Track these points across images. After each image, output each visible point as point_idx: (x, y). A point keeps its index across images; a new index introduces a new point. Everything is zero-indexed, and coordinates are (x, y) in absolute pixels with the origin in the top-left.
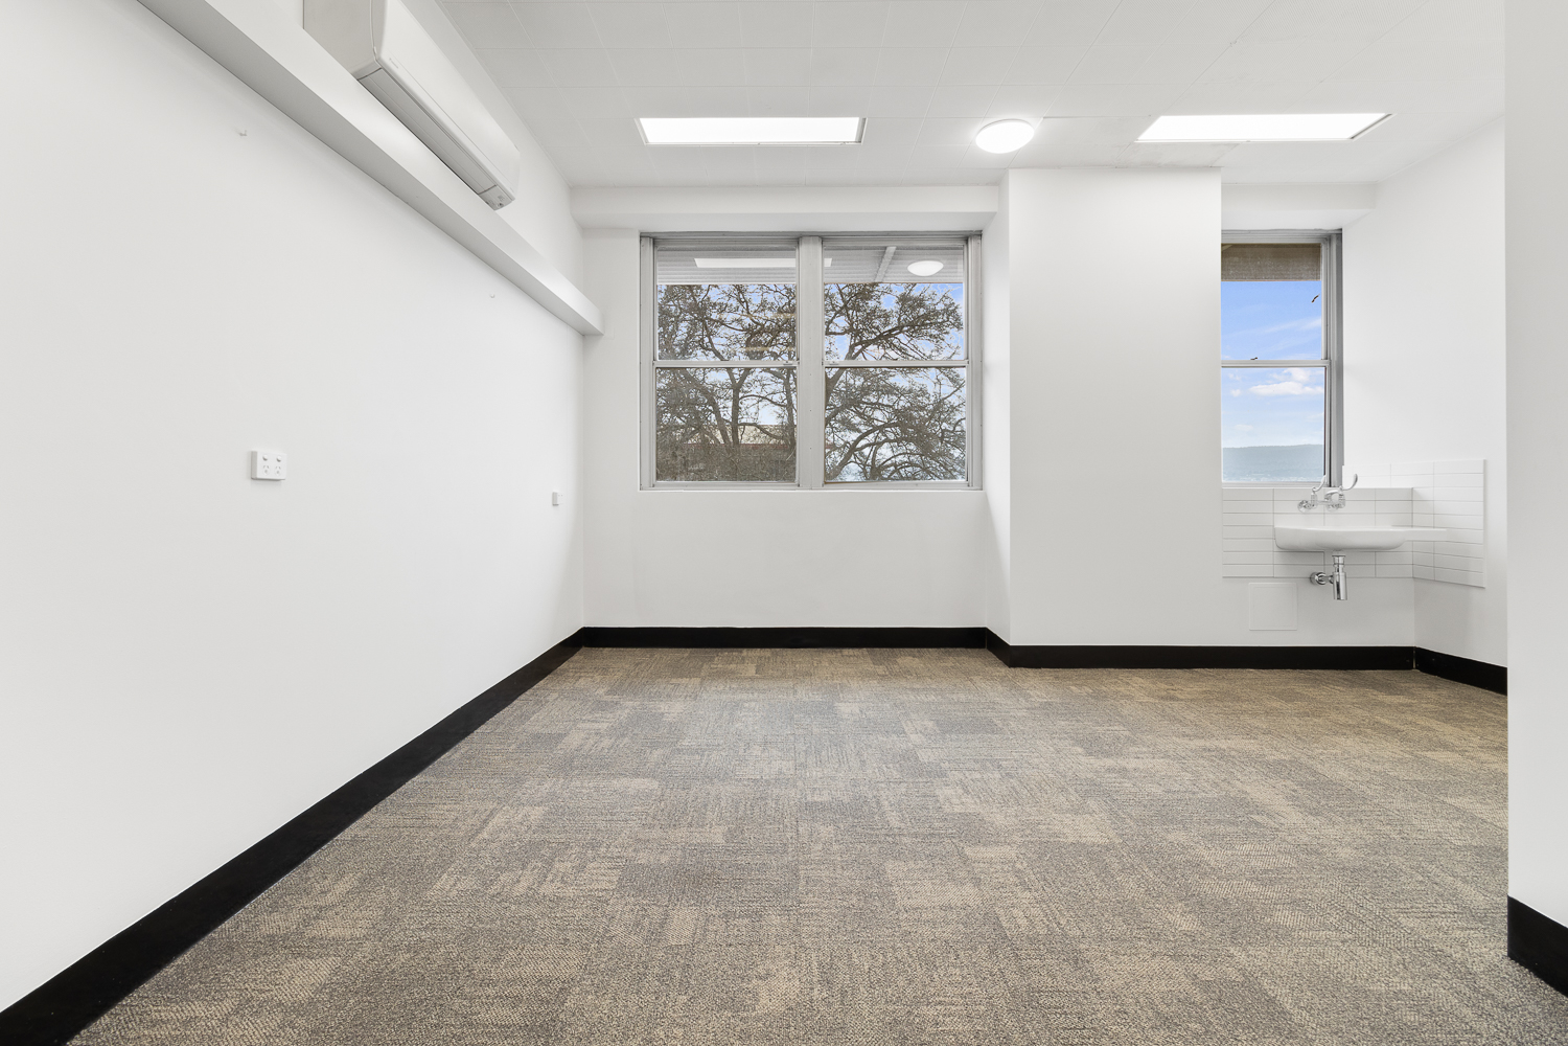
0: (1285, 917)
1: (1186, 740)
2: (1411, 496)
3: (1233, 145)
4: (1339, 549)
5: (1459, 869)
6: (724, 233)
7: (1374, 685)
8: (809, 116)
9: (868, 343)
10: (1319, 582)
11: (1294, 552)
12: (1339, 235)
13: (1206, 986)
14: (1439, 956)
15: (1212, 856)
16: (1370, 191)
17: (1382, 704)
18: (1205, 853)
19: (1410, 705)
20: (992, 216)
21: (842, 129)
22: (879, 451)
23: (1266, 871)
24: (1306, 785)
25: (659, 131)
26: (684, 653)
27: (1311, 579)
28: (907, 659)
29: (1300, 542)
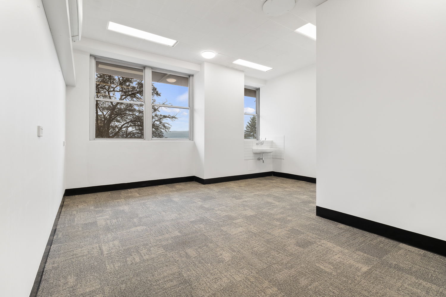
0: (289, 218)
1: (250, 194)
2: (272, 142)
3: (248, 68)
4: (263, 153)
5: (302, 206)
6: (121, 61)
7: (269, 179)
8: (164, 37)
9: (128, 96)
10: (260, 160)
11: (256, 154)
12: (259, 89)
13: (288, 231)
14: (310, 218)
15: (272, 212)
16: (265, 81)
17: (272, 182)
18: (270, 212)
19: (277, 182)
20: (198, 72)
21: (170, 42)
22: (128, 129)
23: (281, 212)
24: (274, 197)
25: (113, 26)
26: (109, 193)
27: (258, 159)
28: (178, 186)
29: (258, 152)
